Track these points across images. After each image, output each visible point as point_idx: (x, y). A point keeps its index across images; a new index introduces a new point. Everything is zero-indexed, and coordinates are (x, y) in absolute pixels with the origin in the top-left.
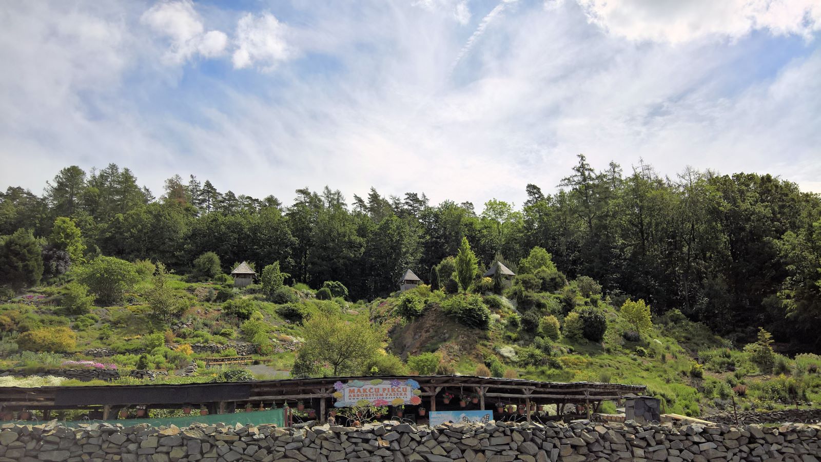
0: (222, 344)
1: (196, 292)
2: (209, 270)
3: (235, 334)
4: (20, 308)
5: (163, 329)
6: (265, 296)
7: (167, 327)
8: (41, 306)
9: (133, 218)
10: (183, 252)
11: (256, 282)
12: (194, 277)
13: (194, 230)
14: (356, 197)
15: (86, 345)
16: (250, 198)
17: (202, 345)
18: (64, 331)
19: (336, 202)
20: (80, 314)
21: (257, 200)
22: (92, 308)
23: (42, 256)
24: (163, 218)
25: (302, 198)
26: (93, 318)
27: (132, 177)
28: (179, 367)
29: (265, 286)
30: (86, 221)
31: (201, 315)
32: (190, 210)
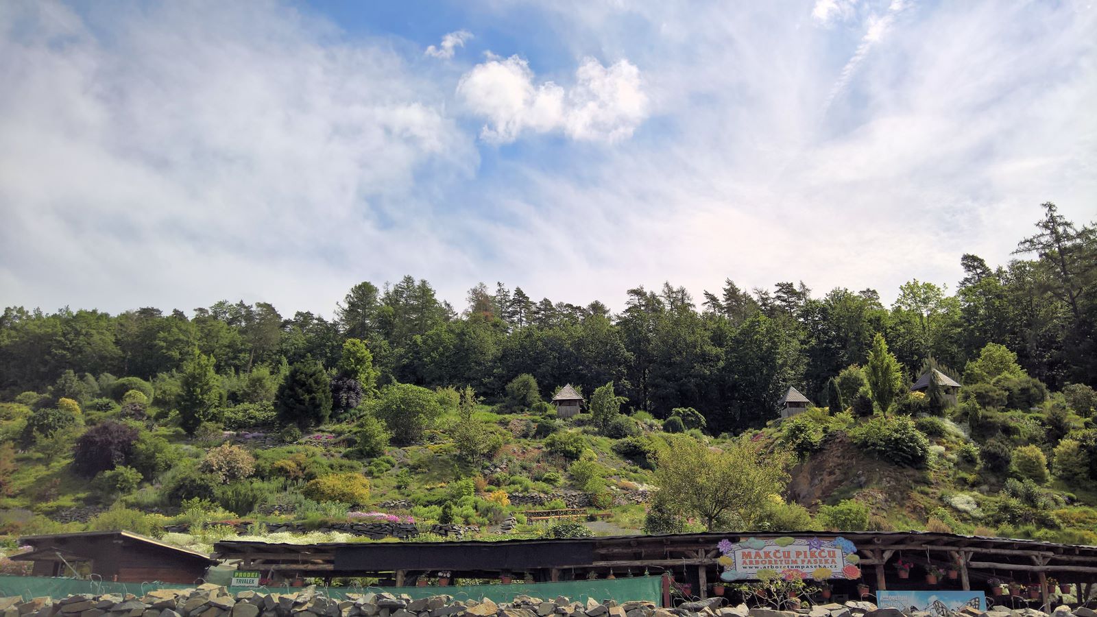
0: (546, 493)
1: (510, 426)
2: (525, 396)
3: (562, 480)
4: (306, 451)
5: (471, 474)
6: (596, 429)
7: (476, 471)
8: (330, 448)
9: (432, 339)
10: (492, 378)
11: (583, 411)
12: (507, 407)
13: (504, 351)
14: (707, 294)
15: (381, 496)
16: (570, 306)
17: (521, 495)
18: (356, 478)
19: (680, 301)
20: (375, 456)
21: (579, 308)
22: (387, 449)
23: (330, 386)
24: (467, 337)
25: (636, 300)
26: (388, 462)
27: (430, 290)
28: (493, 523)
29: (596, 415)
30: (381, 347)
31: (518, 456)
32: (498, 326)
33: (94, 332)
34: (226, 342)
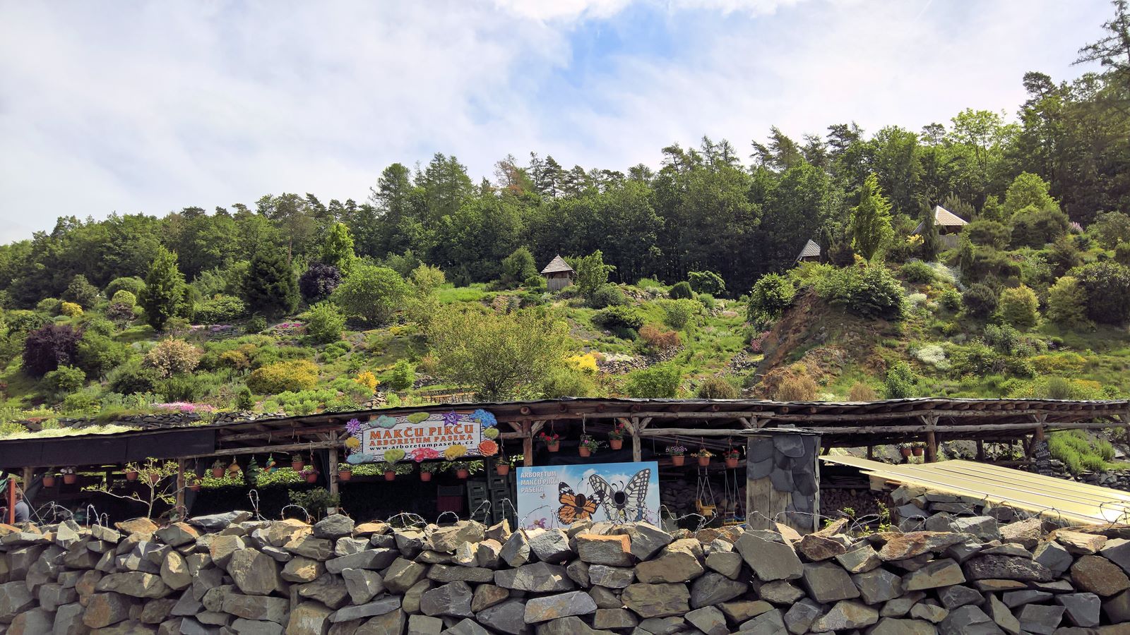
9: (461, 219)
14: (755, 144)
16: (606, 172)
19: (724, 160)
21: (617, 174)
25: (671, 159)
30: (414, 230)
32: (529, 199)
33: (138, 235)
34: (266, 236)
